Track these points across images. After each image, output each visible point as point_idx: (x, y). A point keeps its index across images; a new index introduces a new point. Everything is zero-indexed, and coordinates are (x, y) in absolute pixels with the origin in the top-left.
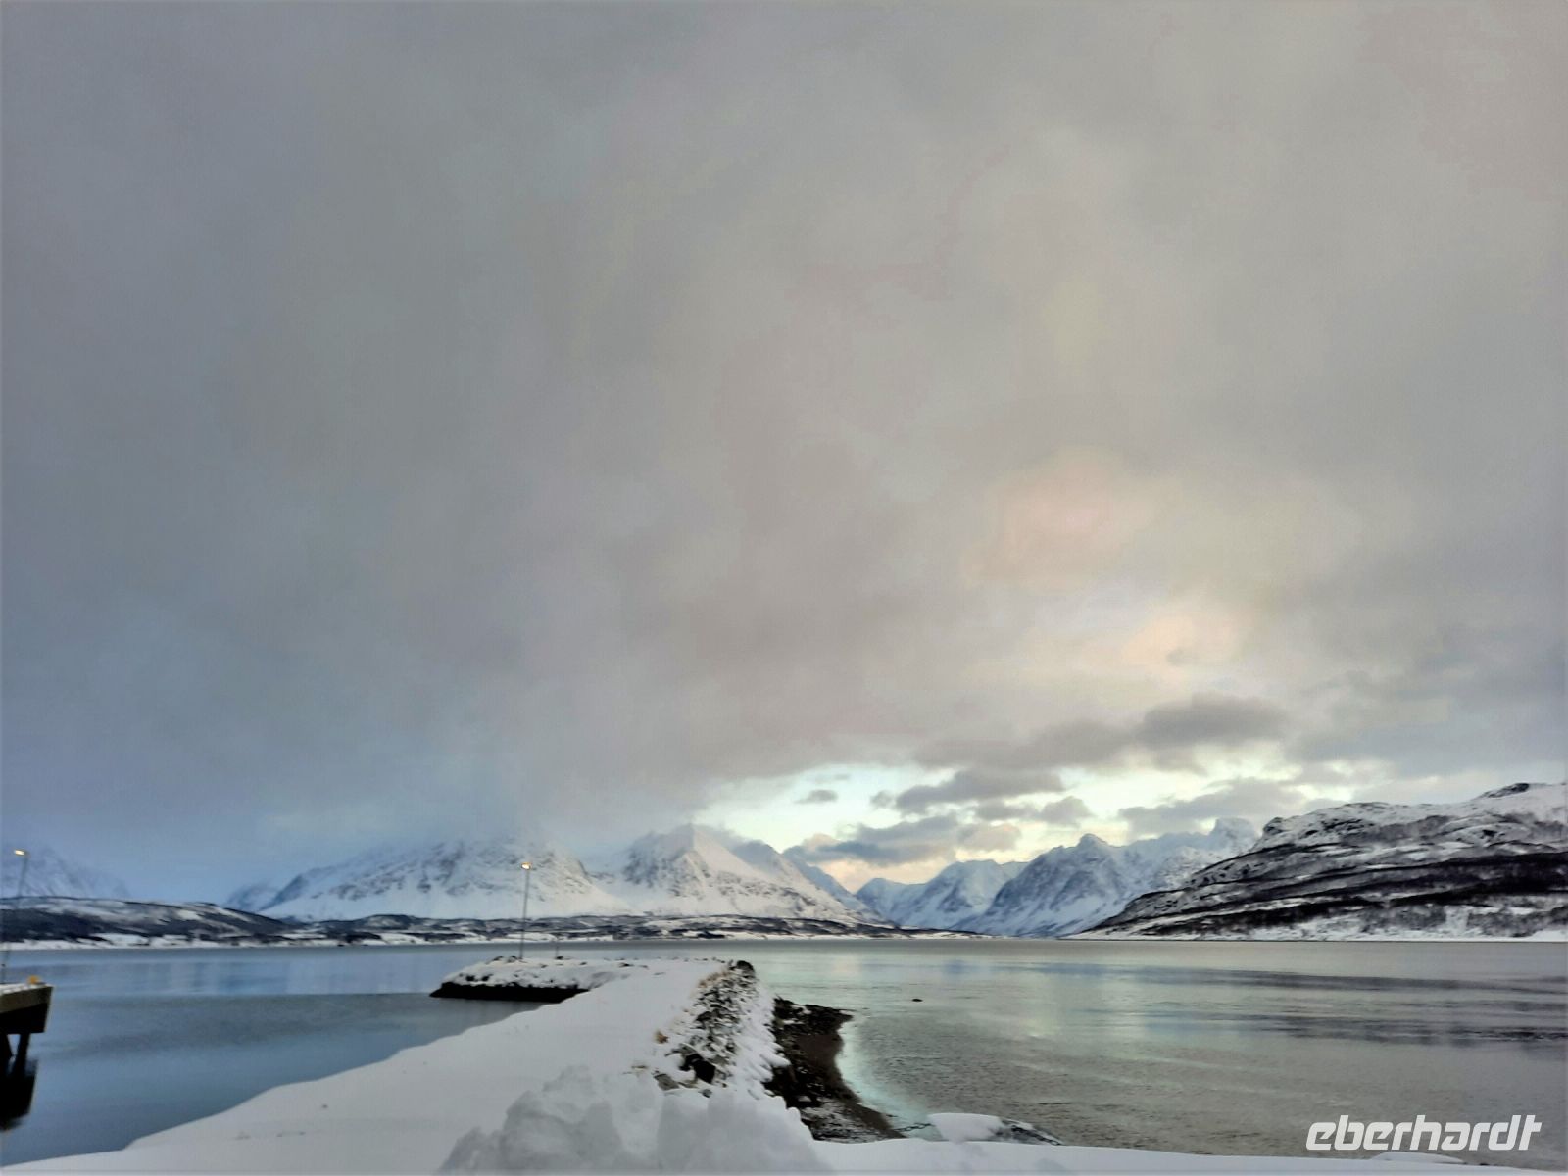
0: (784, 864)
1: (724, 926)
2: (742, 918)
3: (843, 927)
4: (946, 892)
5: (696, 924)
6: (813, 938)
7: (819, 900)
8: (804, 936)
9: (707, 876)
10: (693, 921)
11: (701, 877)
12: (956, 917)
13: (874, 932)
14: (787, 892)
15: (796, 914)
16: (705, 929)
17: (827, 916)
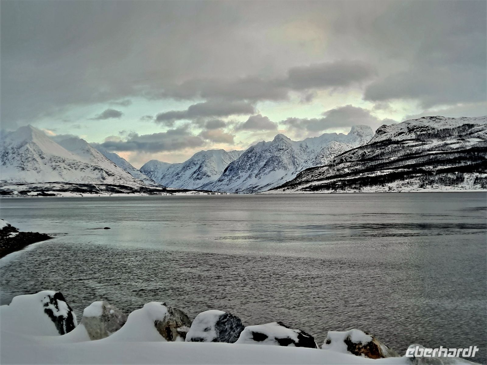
0: (93, 151)
1: (54, 189)
2: (67, 184)
3: (131, 189)
4: (195, 168)
5: (35, 188)
6: (112, 195)
7: (116, 173)
8: (107, 195)
9: (43, 158)
10: (34, 186)
11: (39, 159)
12: (200, 183)
13: (151, 191)
14: (96, 169)
15: (102, 182)
16: (42, 191)
17: (121, 183)
